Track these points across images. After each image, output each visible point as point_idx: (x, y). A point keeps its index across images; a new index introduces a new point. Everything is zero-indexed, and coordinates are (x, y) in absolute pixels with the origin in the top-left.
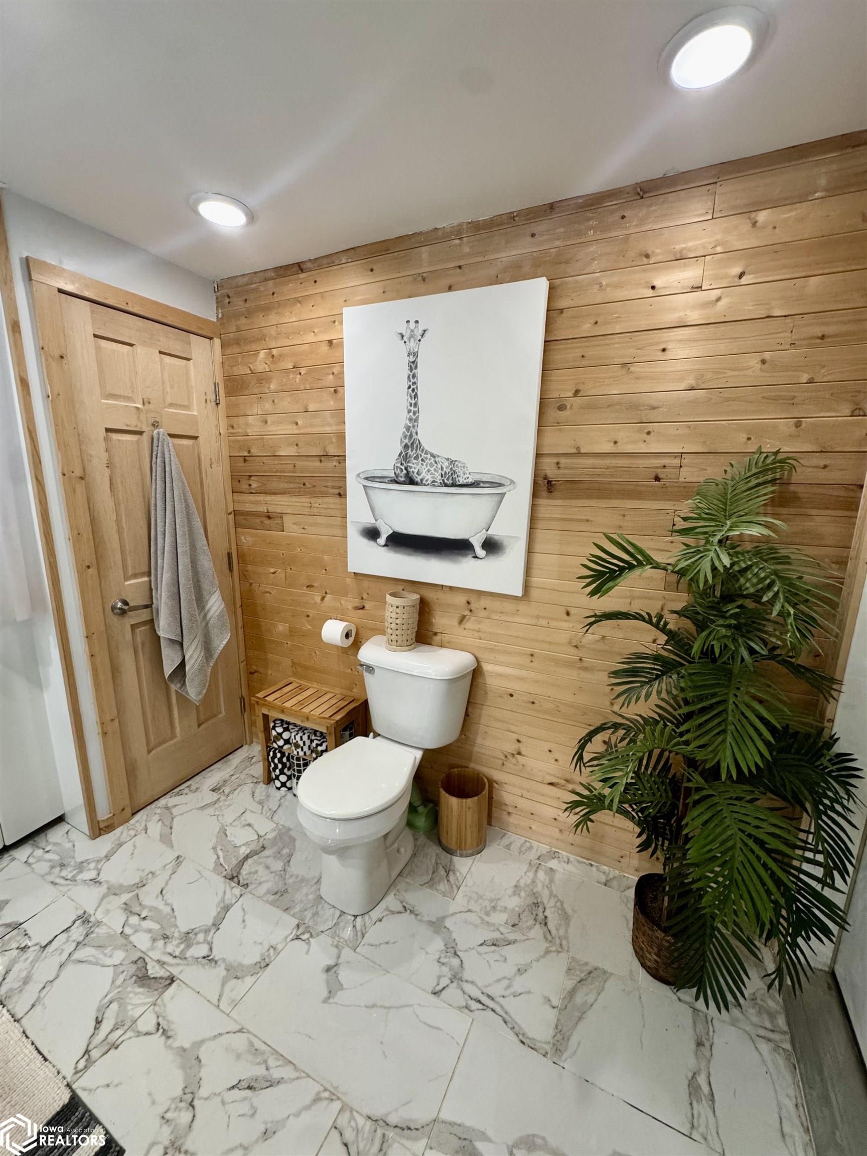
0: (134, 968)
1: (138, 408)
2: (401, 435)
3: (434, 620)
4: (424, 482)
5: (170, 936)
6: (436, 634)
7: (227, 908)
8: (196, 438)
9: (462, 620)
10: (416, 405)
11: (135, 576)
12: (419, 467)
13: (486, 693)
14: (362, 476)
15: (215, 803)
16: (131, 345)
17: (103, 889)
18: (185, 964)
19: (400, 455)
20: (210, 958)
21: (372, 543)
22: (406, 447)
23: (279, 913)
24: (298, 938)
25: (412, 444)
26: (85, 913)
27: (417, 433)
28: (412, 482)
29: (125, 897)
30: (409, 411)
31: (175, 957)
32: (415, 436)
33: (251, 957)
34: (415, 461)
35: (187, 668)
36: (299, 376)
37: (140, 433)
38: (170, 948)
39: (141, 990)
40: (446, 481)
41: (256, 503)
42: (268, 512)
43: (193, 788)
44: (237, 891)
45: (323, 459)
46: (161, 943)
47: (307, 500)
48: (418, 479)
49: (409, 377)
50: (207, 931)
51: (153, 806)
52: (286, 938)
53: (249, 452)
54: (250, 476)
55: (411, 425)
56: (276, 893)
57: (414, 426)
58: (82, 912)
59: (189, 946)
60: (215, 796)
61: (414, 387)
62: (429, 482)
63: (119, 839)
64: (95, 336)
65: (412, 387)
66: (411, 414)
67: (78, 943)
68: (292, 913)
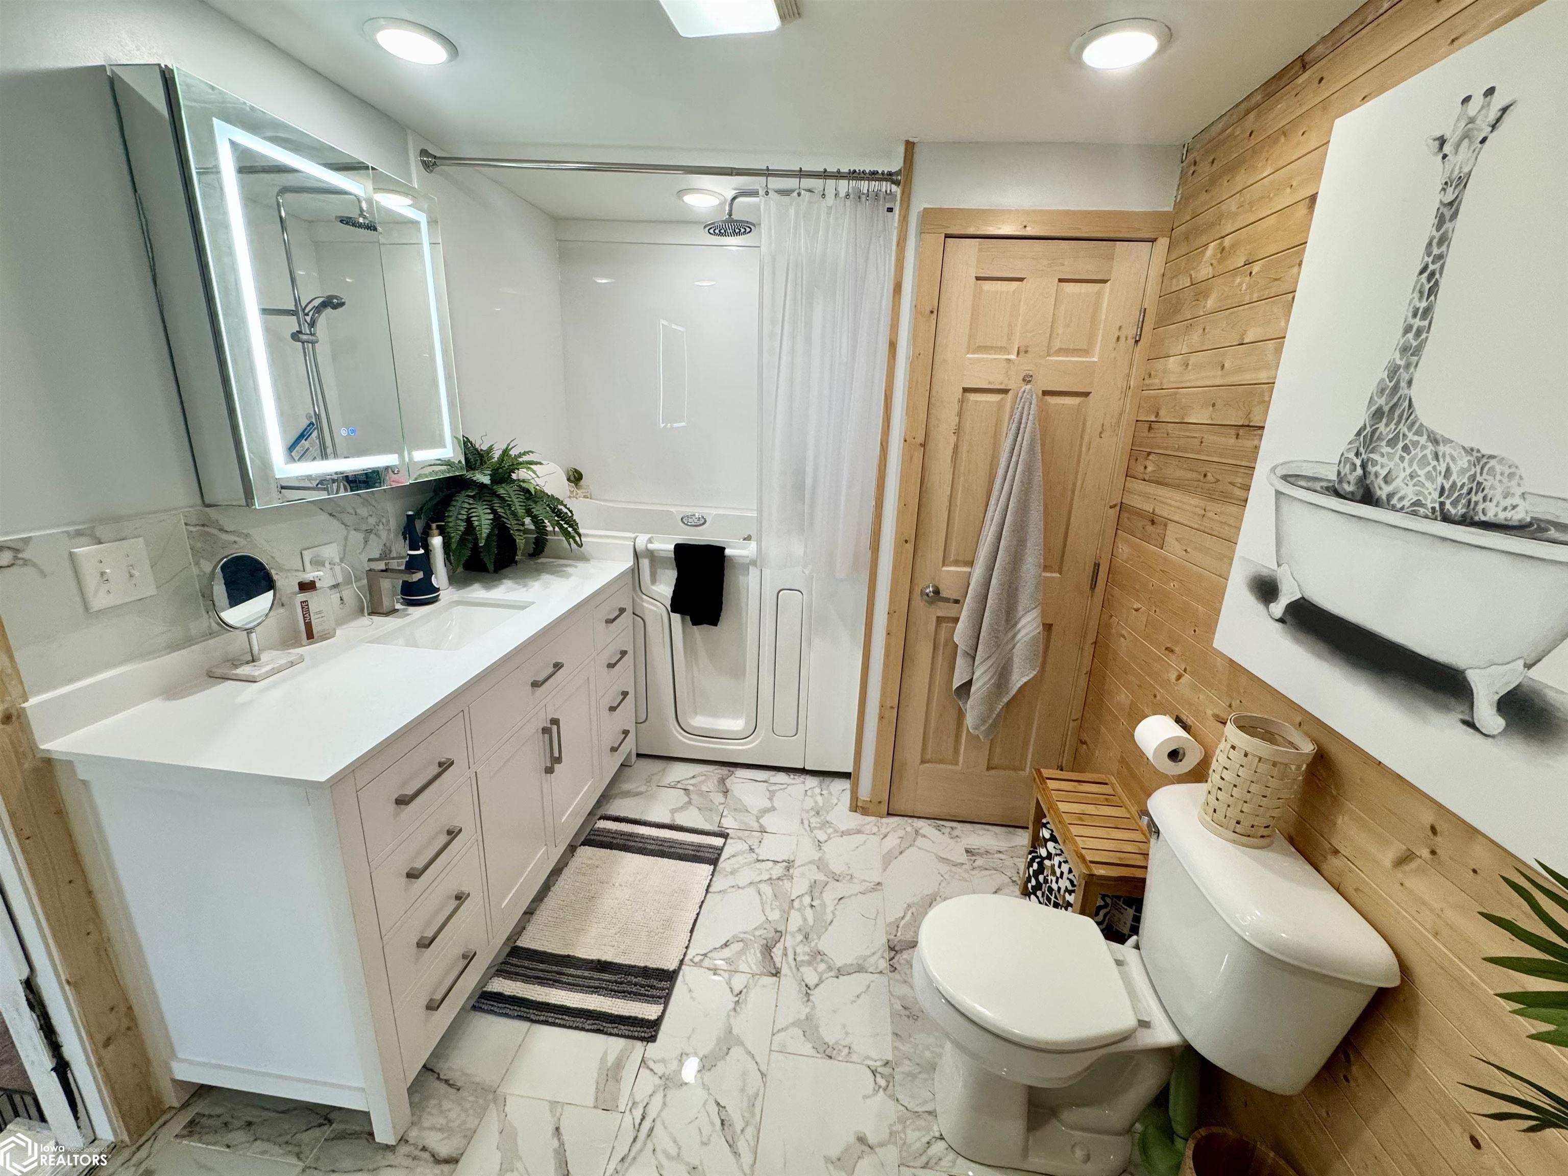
0: (772, 934)
1: (1009, 360)
2: (1372, 387)
3: (1339, 821)
4: (1394, 501)
5: (809, 940)
6: (1336, 852)
7: (860, 969)
8: (1086, 394)
9: (1403, 860)
10: (1427, 311)
11: (956, 563)
12: (1391, 465)
14: (1280, 472)
15: (955, 865)
16: (1021, 280)
17: (816, 856)
18: (793, 974)
19: (1359, 434)
20: (809, 991)
22: (1378, 414)
23: (888, 1029)
24: (874, 1072)
25: (1393, 409)
26: (794, 861)
27: (1410, 383)
28: (1368, 497)
29: (821, 877)
30: (1408, 329)
31: (795, 959)
32: (1403, 390)
33: (830, 1035)
34: (1386, 450)
35: (973, 689)
36: (1248, 278)
37: (1005, 391)
38: (800, 949)
39: (759, 955)
40: (1448, 506)
41: (1146, 496)
42: (1153, 513)
43: (955, 833)
44: (883, 964)
45: (1241, 432)
46: (800, 937)
47: (1202, 503)
48: (1382, 492)
49: (1430, 244)
50: (830, 968)
51: (910, 820)
52: (868, 1058)
53: (1157, 415)
54: (1149, 453)
55: (1402, 363)
56: (905, 1008)
57: (1408, 366)
58: (793, 859)
59: (809, 964)
60: (964, 858)
61: (1436, 266)
62: (1406, 503)
63: (863, 825)
64: (978, 278)
65: (1431, 267)
66: (1410, 336)
67: (770, 879)
68: (897, 1044)
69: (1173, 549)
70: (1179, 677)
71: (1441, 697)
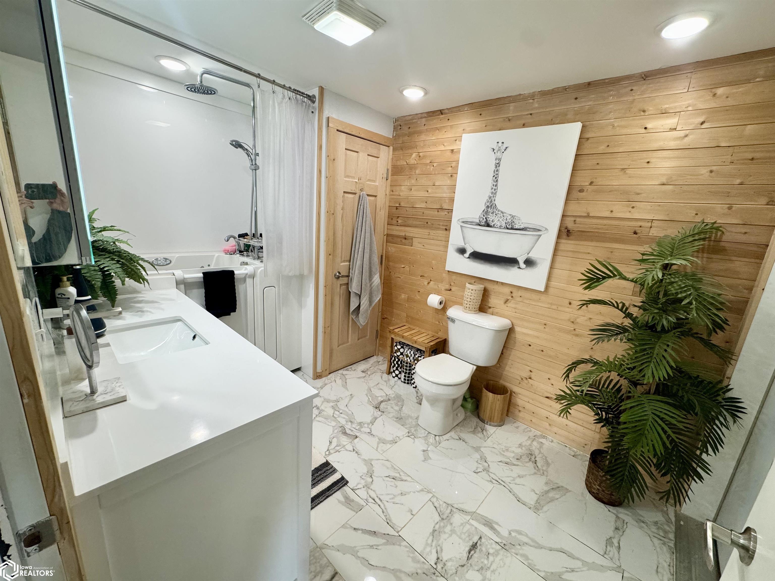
0: (340, 429)
1: (356, 182)
2: (485, 201)
3: (490, 300)
4: (495, 226)
5: (353, 422)
6: (490, 308)
7: (376, 418)
8: (376, 196)
9: (506, 301)
10: (496, 185)
11: (344, 261)
12: (493, 218)
13: (515, 343)
14: (461, 221)
15: (364, 377)
16: (357, 152)
17: (322, 399)
18: (361, 433)
19: (483, 211)
20: (371, 434)
21: (461, 256)
22: (488, 207)
23: (399, 426)
24: (409, 436)
25: (491, 206)
26: (317, 405)
27: (495, 200)
28: (488, 225)
29: (332, 404)
30: (492, 189)
31: (357, 429)
32: (493, 202)
33: (389, 438)
34: (491, 215)
35: (361, 309)
36: (432, 167)
37: (355, 194)
38: (354, 426)
39: (344, 437)
40: (508, 226)
41: (401, 231)
42: (405, 236)
43: (353, 369)
44: (380, 413)
45: (439, 210)
46: (350, 423)
47: (428, 231)
48: (492, 224)
49: (494, 171)
50: (368, 424)
51: (336, 372)
52: (403, 435)
53: (400, 204)
54: (398, 217)
55: (492, 196)
56: (397, 418)
57: (493, 197)
59: (362, 427)
60: (364, 375)
61: (497, 176)
62: (498, 226)
63: (324, 382)
64: (346, 149)
65: (496, 176)
66: (493, 190)
67: (317, 415)
68: (405, 427)
69: (417, 245)
70: (428, 283)
71: (512, 264)
